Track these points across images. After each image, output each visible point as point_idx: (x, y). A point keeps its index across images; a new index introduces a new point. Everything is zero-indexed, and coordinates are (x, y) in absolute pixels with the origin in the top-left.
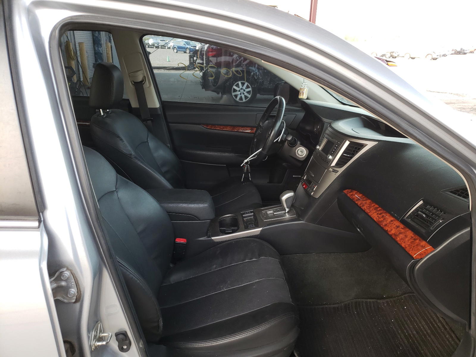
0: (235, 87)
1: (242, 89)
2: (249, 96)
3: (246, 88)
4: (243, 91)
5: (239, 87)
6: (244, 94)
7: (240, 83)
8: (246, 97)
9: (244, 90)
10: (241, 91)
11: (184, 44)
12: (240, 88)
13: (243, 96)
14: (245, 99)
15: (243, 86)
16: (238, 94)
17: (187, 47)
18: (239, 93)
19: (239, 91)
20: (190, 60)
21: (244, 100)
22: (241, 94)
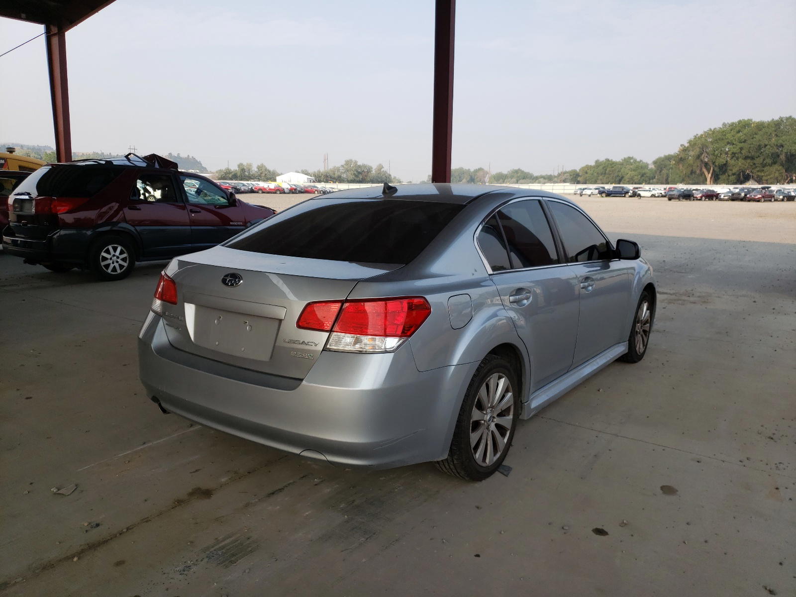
0: (104, 254)
1: (114, 256)
2: (126, 264)
3: (120, 254)
4: (115, 257)
5: (109, 254)
6: (117, 262)
7: (110, 248)
8: (121, 266)
9: (118, 257)
10: (113, 258)
12: (112, 255)
13: (117, 265)
14: (121, 269)
15: (115, 251)
16: (110, 264)
18: (111, 262)
19: (111, 259)
21: (119, 271)
22: (113, 263)
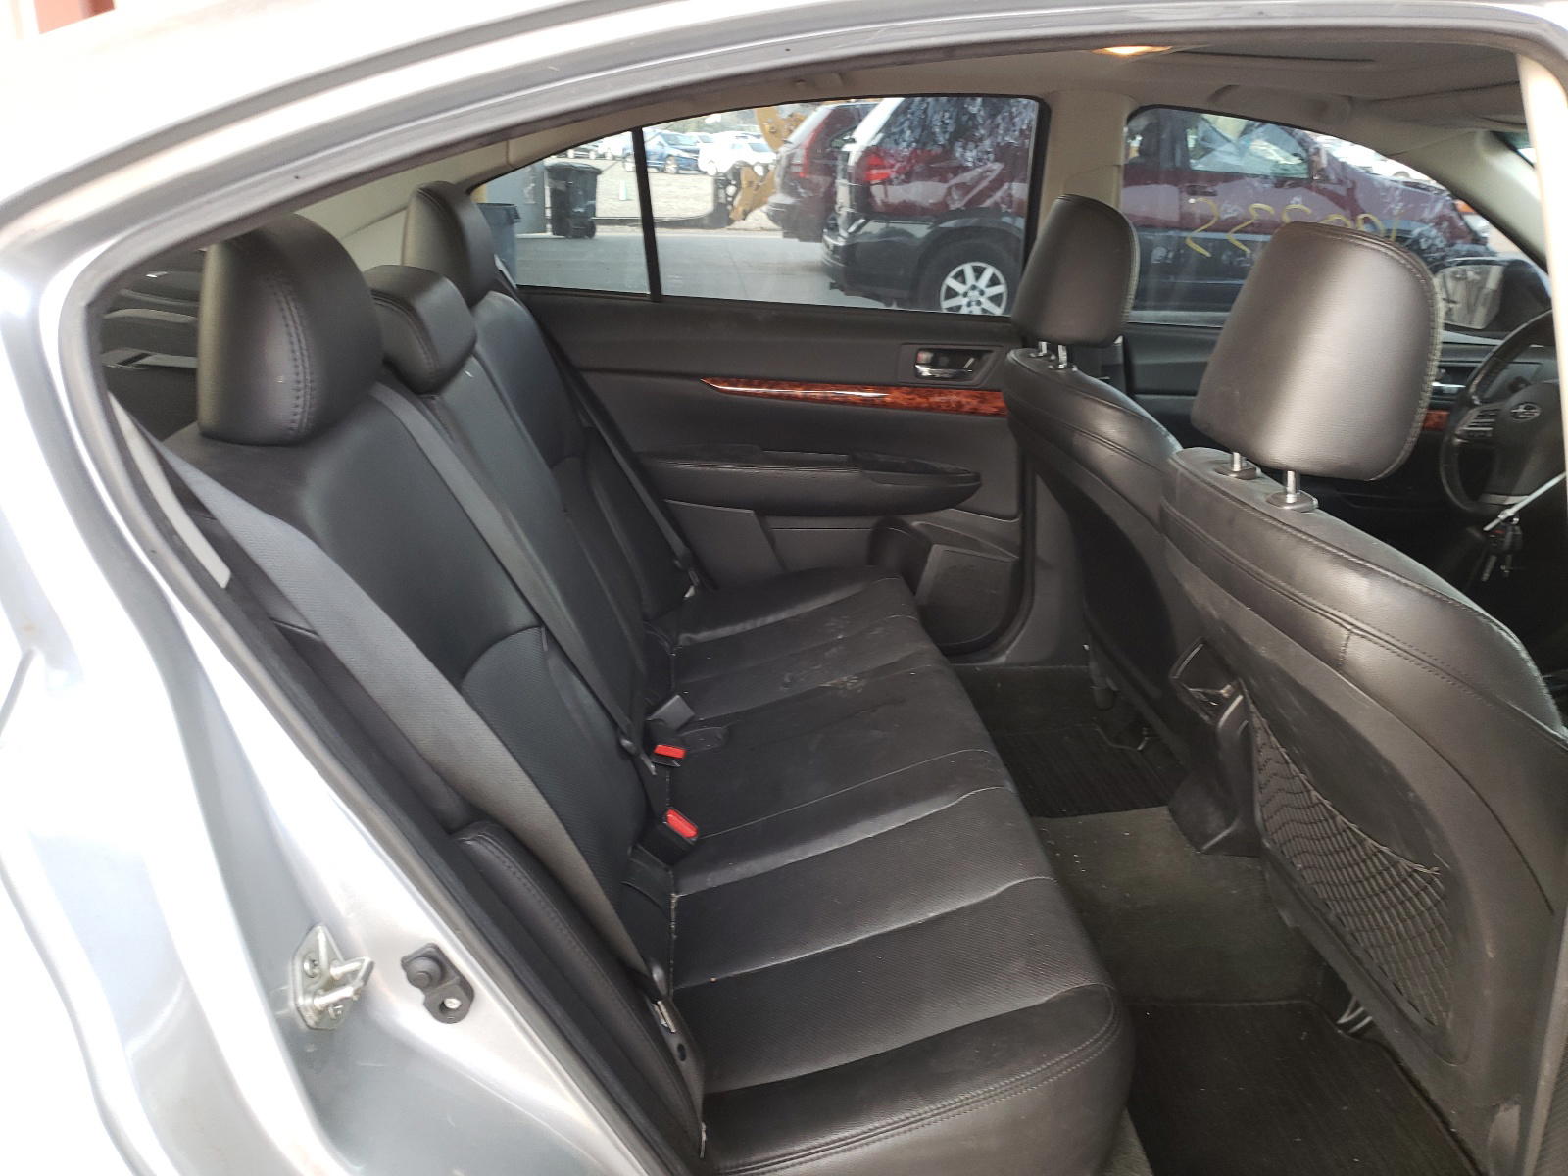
0: (950, 282)
1: (974, 288)
2: (997, 311)
3: (988, 286)
4: (976, 293)
5: (964, 282)
6: (979, 303)
7: (968, 268)
9: (982, 293)
10: (971, 293)
11: (661, 144)
12: (969, 286)
13: (976, 310)
15: (978, 278)
16: (962, 306)
17: (671, 153)
18: (965, 301)
19: (965, 295)
20: (716, 196)
22: (969, 304)
